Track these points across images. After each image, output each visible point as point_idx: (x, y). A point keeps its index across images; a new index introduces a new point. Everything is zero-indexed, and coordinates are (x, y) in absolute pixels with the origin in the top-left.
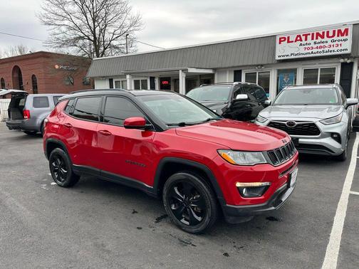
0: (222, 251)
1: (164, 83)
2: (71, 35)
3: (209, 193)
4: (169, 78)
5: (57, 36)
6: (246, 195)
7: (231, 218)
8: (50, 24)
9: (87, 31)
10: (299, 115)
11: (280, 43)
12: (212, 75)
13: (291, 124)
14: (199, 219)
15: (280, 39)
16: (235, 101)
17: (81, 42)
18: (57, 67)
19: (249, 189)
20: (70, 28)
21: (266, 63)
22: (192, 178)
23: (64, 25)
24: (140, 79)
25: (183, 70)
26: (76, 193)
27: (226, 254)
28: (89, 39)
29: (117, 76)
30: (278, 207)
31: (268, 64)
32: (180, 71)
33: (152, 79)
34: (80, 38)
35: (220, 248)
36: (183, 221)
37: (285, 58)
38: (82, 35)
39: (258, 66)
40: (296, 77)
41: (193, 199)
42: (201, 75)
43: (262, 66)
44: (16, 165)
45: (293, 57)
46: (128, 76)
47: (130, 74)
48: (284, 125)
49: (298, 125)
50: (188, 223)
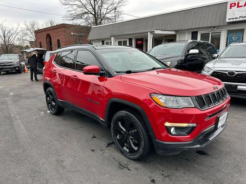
0: (150, 177)
1: (139, 42)
2: (80, 11)
3: (143, 129)
4: (143, 39)
5: (70, 12)
6: (174, 133)
7: (161, 151)
8: (66, 5)
9: (90, 8)
10: (239, 66)
11: (231, 8)
12: (175, 36)
13: (231, 73)
14: (136, 148)
15: (231, 4)
16: (188, 55)
17: (86, 16)
18: (72, 34)
19: (176, 128)
20: (79, 7)
21: (217, 25)
22: (131, 116)
23: (75, 5)
24: (122, 40)
25: (150, 32)
26: (61, 119)
27: (153, 181)
28: (91, 13)
29: (107, 39)
30: (203, 146)
31: (220, 26)
32: (149, 33)
33: (130, 40)
34: (86, 13)
35: (150, 174)
36: (125, 148)
37: (235, 20)
38: (87, 11)
39: (211, 27)
40: (243, 36)
41: (132, 133)
42: (166, 36)
43: (214, 27)
44: (32, 97)
45: (241, 19)
46: (112, 38)
47: (114, 36)
48: (225, 74)
49: (238, 75)
50: (128, 151)
